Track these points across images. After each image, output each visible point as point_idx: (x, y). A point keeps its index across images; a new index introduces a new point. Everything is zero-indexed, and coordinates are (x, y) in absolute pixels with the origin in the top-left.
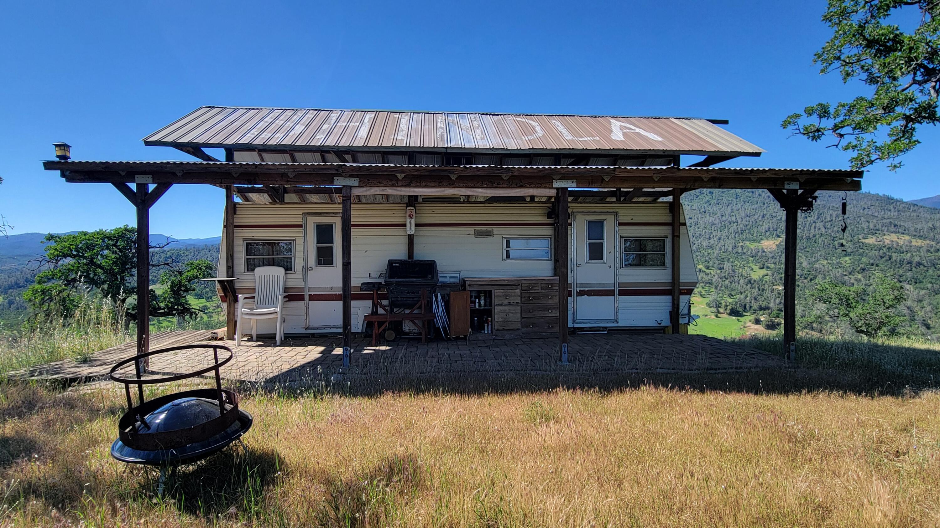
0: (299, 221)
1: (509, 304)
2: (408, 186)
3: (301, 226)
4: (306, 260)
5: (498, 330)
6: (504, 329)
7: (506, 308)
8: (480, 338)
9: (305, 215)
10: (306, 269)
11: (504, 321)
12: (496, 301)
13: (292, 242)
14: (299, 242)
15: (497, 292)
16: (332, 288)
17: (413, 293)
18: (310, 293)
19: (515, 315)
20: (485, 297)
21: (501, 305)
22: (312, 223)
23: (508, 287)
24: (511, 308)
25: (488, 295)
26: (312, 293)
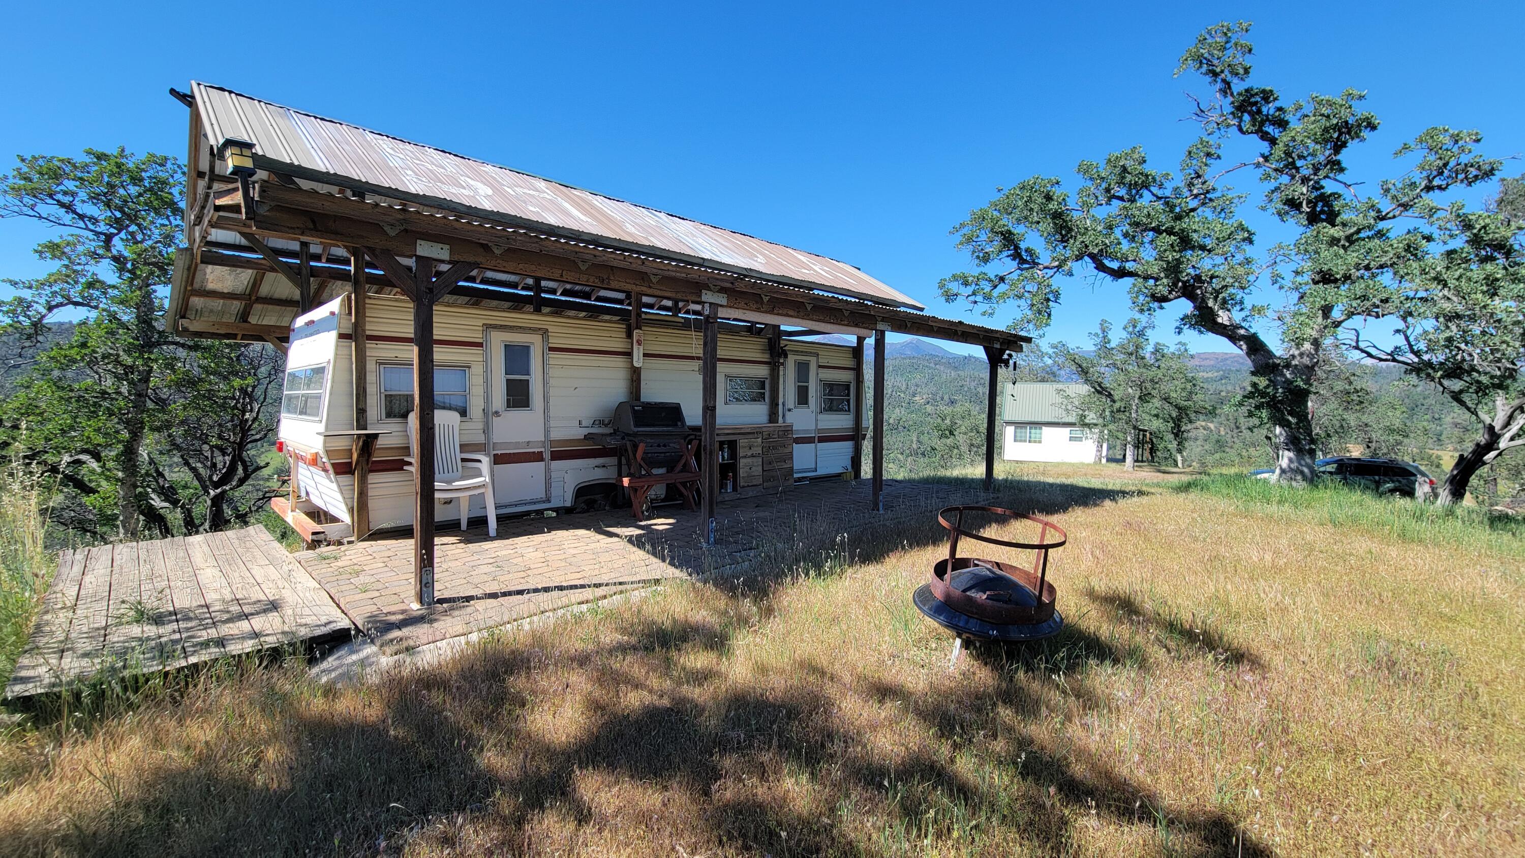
0: (477, 337)
1: (753, 456)
2: (771, 312)
3: (480, 345)
4: (487, 398)
5: (744, 487)
6: (748, 486)
7: (749, 460)
8: (727, 499)
9: (488, 327)
10: (489, 414)
11: (748, 476)
12: (741, 452)
13: (467, 369)
14: (477, 369)
15: (742, 442)
16: (528, 442)
17: (664, 446)
18: (495, 452)
19: (757, 470)
20: (729, 448)
21: (745, 457)
22: (498, 340)
23: (751, 436)
24: (755, 460)
25: (732, 446)
26: (499, 452)
